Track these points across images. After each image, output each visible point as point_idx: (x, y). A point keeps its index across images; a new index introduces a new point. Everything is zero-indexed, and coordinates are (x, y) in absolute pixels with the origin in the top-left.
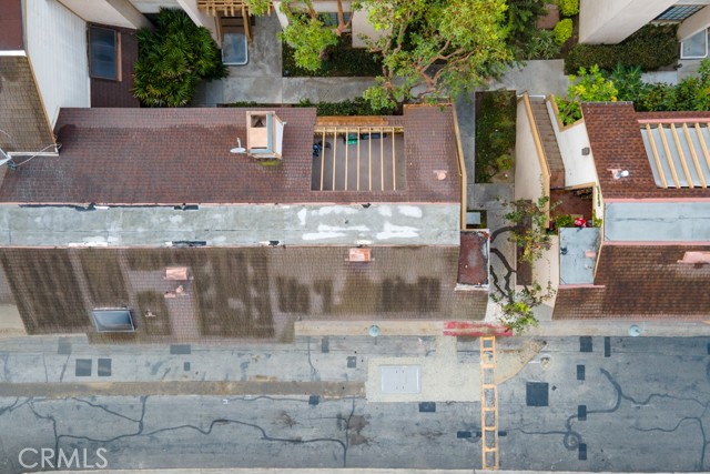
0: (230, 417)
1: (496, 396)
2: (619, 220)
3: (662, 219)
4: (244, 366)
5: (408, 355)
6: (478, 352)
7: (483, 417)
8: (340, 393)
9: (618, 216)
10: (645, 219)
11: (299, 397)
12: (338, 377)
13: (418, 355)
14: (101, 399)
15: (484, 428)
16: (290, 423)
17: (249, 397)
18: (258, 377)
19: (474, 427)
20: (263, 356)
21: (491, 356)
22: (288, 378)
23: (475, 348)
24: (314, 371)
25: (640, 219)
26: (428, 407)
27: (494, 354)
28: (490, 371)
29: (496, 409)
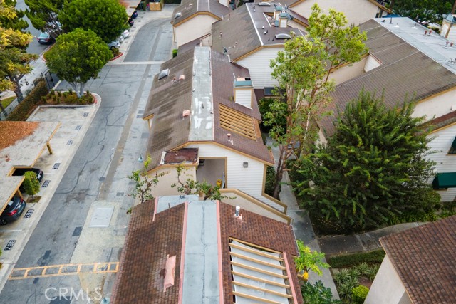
0: (104, 150)
1: (69, 274)
2: (203, 208)
3: (204, 233)
4: (130, 155)
5: (117, 221)
6: (109, 261)
7: (56, 266)
8: (102, 190)
9: (206, 207)
10: (204, 223)
11: (106, 173)
12: (113, 188)
13: (116, 226)
14: (127, 116)
15: (46, 267)
16: (92, 171)
17: (113, 156)
18: (123, 159)
19: (50, 261)
20: (133, 160)
21: (103, 269)
22: (119, 169)
23: (112, 259)
24: (119, 179)
25: (204, 220)
26: (78, 231)
27: (104, 272)
28: (91, 269)
29: (60, 274)
